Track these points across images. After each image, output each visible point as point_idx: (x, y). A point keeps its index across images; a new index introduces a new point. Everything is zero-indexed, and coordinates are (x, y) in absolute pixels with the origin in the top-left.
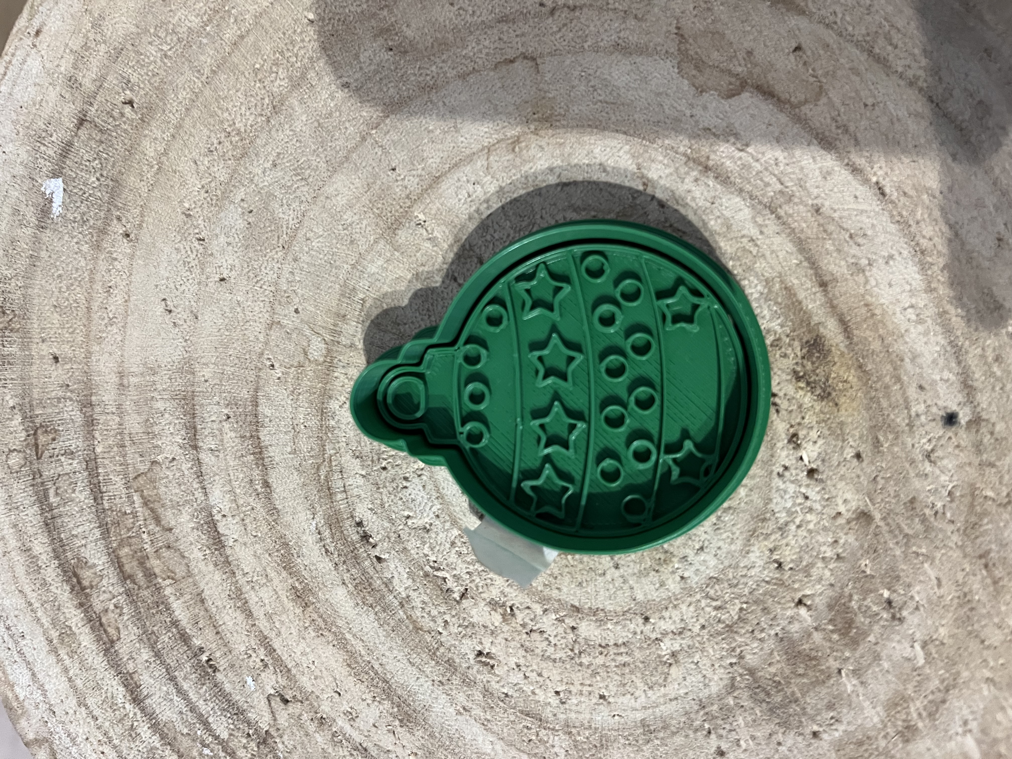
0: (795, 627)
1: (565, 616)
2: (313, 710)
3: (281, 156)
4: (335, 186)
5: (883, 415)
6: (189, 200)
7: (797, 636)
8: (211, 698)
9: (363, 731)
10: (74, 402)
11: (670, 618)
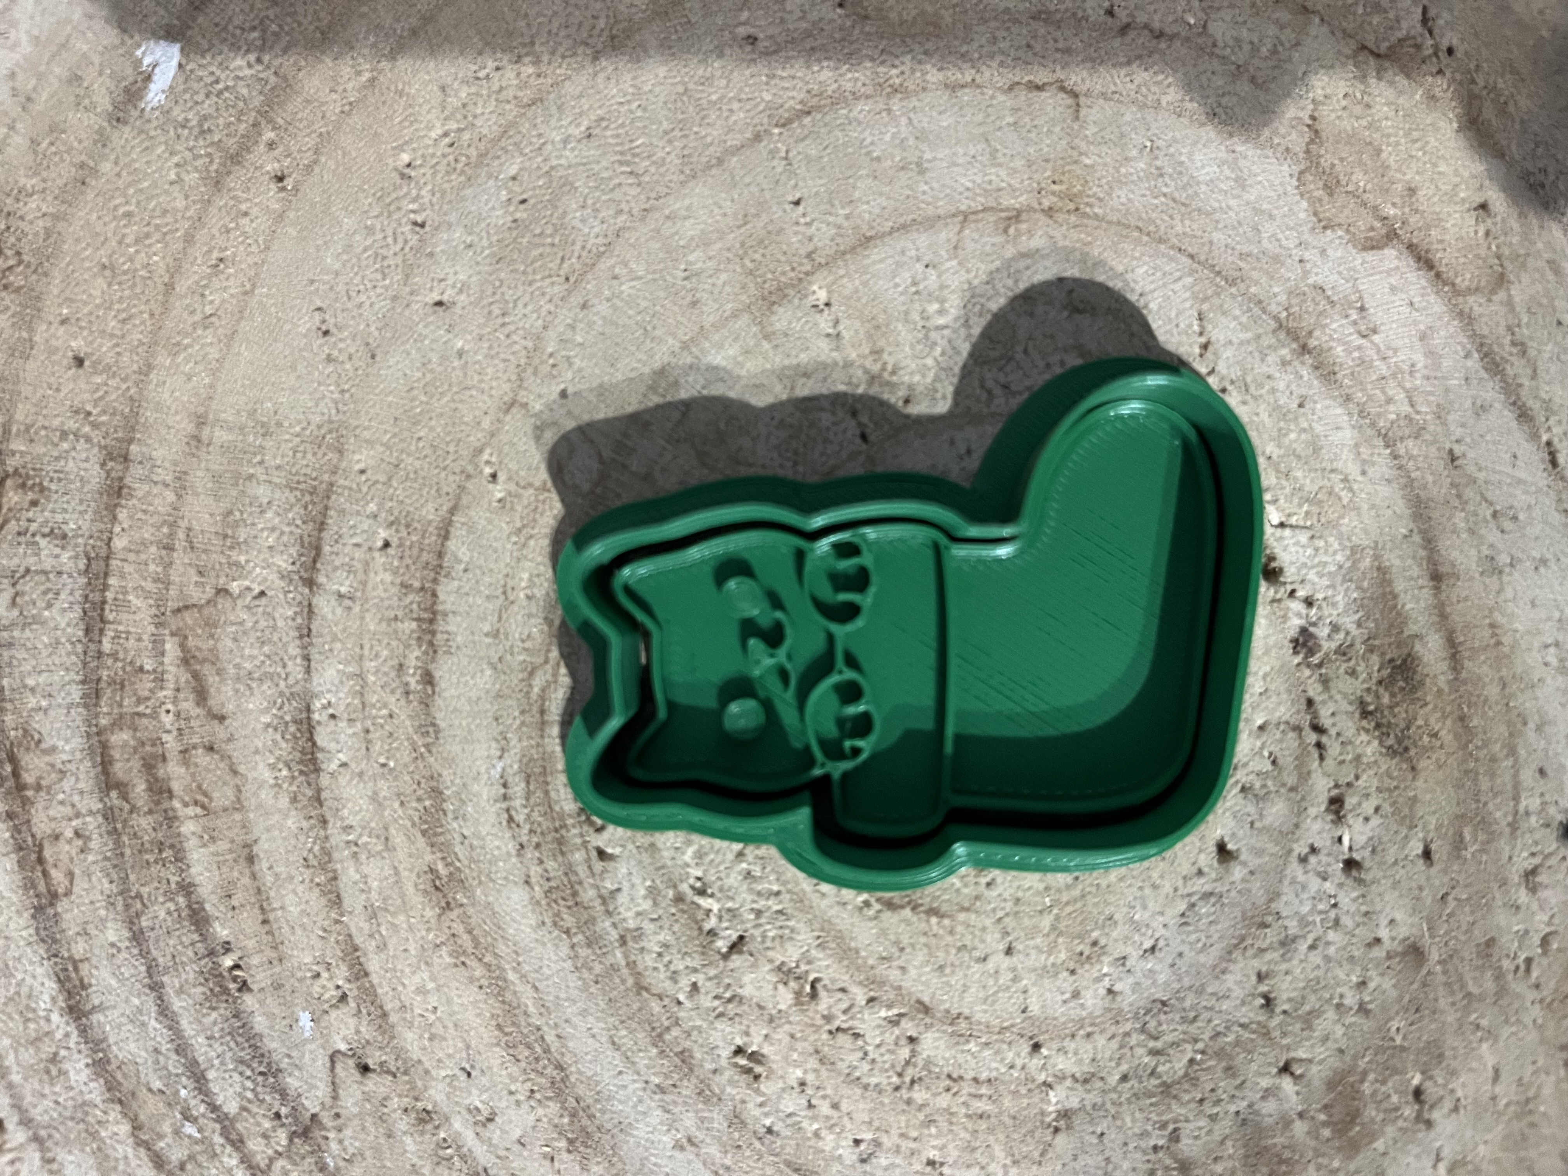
0: (1269, 1107)
1: (901, 1015)
2: (412, 1094)
3: (604, 124)
4: (687, 202)
5: (1478, 801)
6: (414, 149)
7: (1269, 1121)
8: (222, 1037)
9: (496, 1147)
10: (93, 446)
11: (1076, 1053)
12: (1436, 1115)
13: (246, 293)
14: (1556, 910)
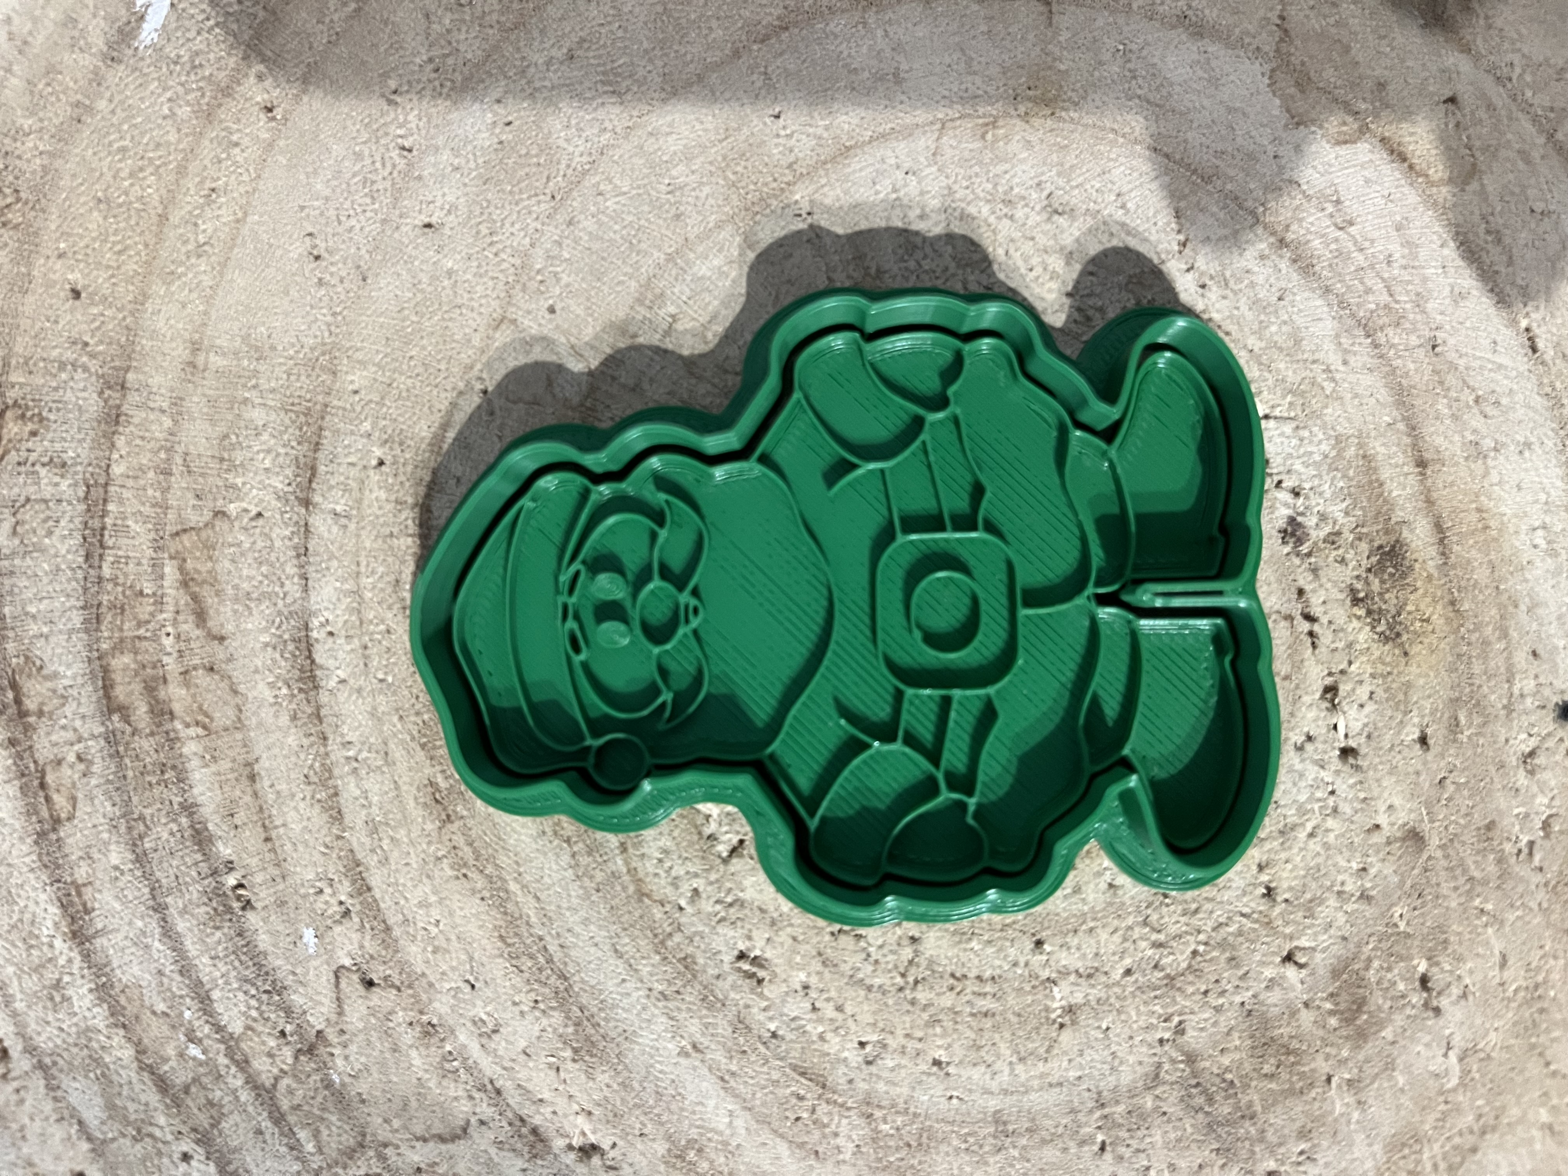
0: (1274, 997)
2: (417, 1007)
3: (586, 45)
4: (669, 118)
5: (1472, 685)
6: (400, 76)
7: (1275, 1011)
8: (226, 956)
9: (501, 1057)
10: (91, 375)
11: (1078, 949)
12: (1444, 1002)
13: (238, 221)
14: (1556, 791)
